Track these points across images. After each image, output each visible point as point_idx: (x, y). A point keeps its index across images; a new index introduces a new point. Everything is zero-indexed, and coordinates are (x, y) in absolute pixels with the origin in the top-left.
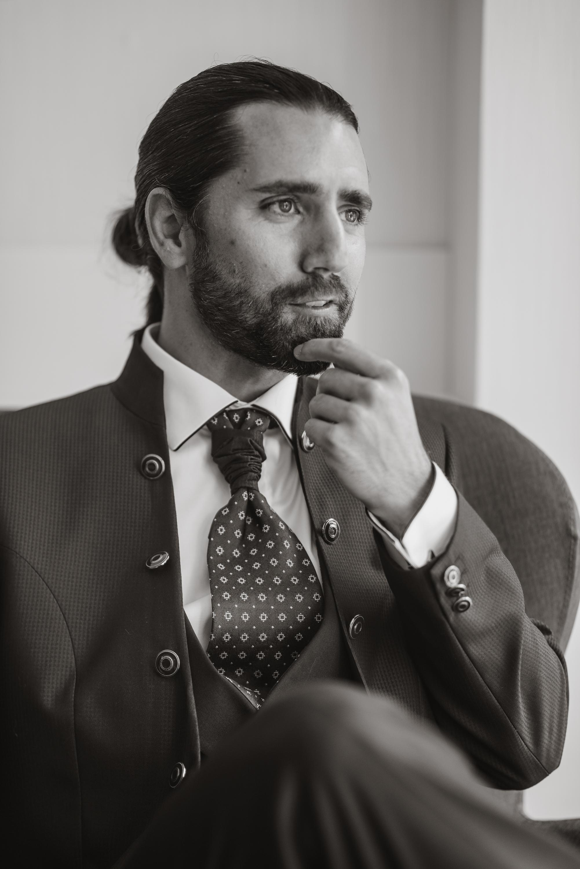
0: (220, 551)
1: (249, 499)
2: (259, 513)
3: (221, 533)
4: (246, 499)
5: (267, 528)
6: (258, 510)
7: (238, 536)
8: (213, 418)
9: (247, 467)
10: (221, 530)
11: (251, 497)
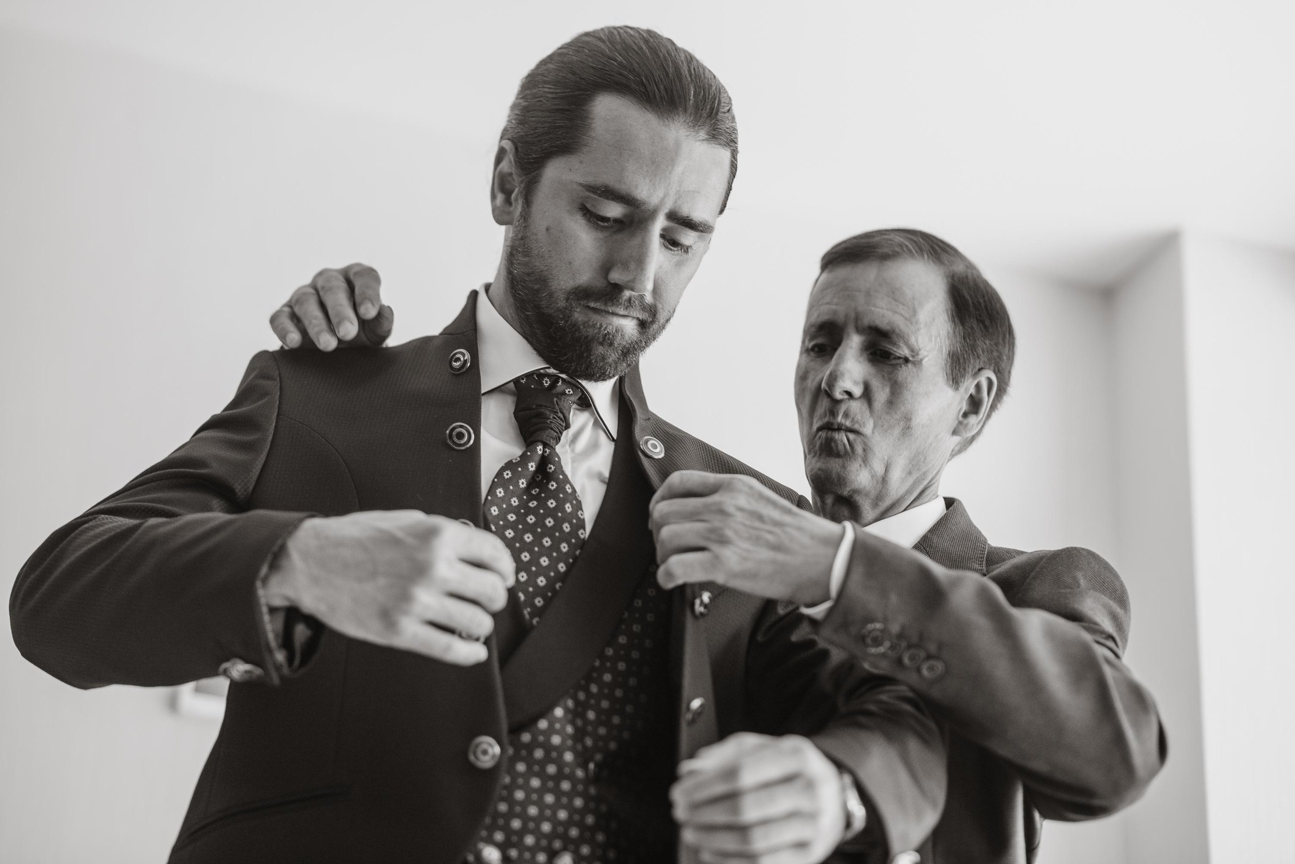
0: (500, 493)
1: (543, 454)
2: (550, 468)
3: (506, 477)
4: (540, 453)
5: (553, 486)
6: (550, 466)
7: (522, 486)
8: (521, 377)
9: (548, 423)
10: (507, 475)
11: (546, 452)
